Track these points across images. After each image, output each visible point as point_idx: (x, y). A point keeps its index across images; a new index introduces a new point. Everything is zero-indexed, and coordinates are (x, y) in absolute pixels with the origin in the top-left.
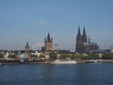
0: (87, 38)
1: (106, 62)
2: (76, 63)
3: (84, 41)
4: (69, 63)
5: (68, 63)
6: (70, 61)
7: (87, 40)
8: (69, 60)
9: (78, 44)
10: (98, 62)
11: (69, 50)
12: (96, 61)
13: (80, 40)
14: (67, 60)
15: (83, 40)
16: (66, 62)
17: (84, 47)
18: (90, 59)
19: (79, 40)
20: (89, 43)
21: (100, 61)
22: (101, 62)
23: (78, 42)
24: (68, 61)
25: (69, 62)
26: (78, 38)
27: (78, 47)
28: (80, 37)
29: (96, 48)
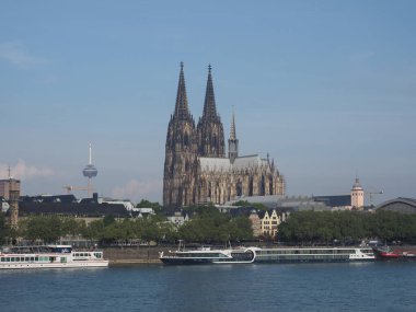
0: (222, 135)
1: (283, 261)
2: (105, 264)
3: (208, 147)
4: (62, 265)
5: (57, 264)
6: (70, 257)
7: (223, 144)
8: (59, 250)
9: (176, 166)
10: (236, 257)
11: (95, 195)
12: (227, 252)
13: (186, 141)
14: (54, 250)
15: (204, 143)
16: (43, 262)
17: (203, 181)
18: (191, 244)
19: (178, 146)
20: (232, 162)
21: (248, 256)
22: (256, 262)
23: (174, 156)
24: (59, 257)
25: (63, 260)
26: (175, 135)
27: (177, 182)
28: (187, 129)
29: (267, 185)
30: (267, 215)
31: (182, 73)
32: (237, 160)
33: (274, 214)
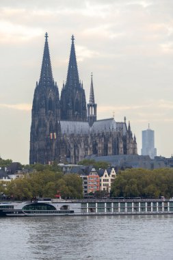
3: (70, 112)
7: (84, 108)
9: (41, 129)
13: (50, 106)
23: (39, 120)
29: (121, 145)
30: (106, 173)
31: (46, 44)
32: (95, 123)
33: (113, 172)
